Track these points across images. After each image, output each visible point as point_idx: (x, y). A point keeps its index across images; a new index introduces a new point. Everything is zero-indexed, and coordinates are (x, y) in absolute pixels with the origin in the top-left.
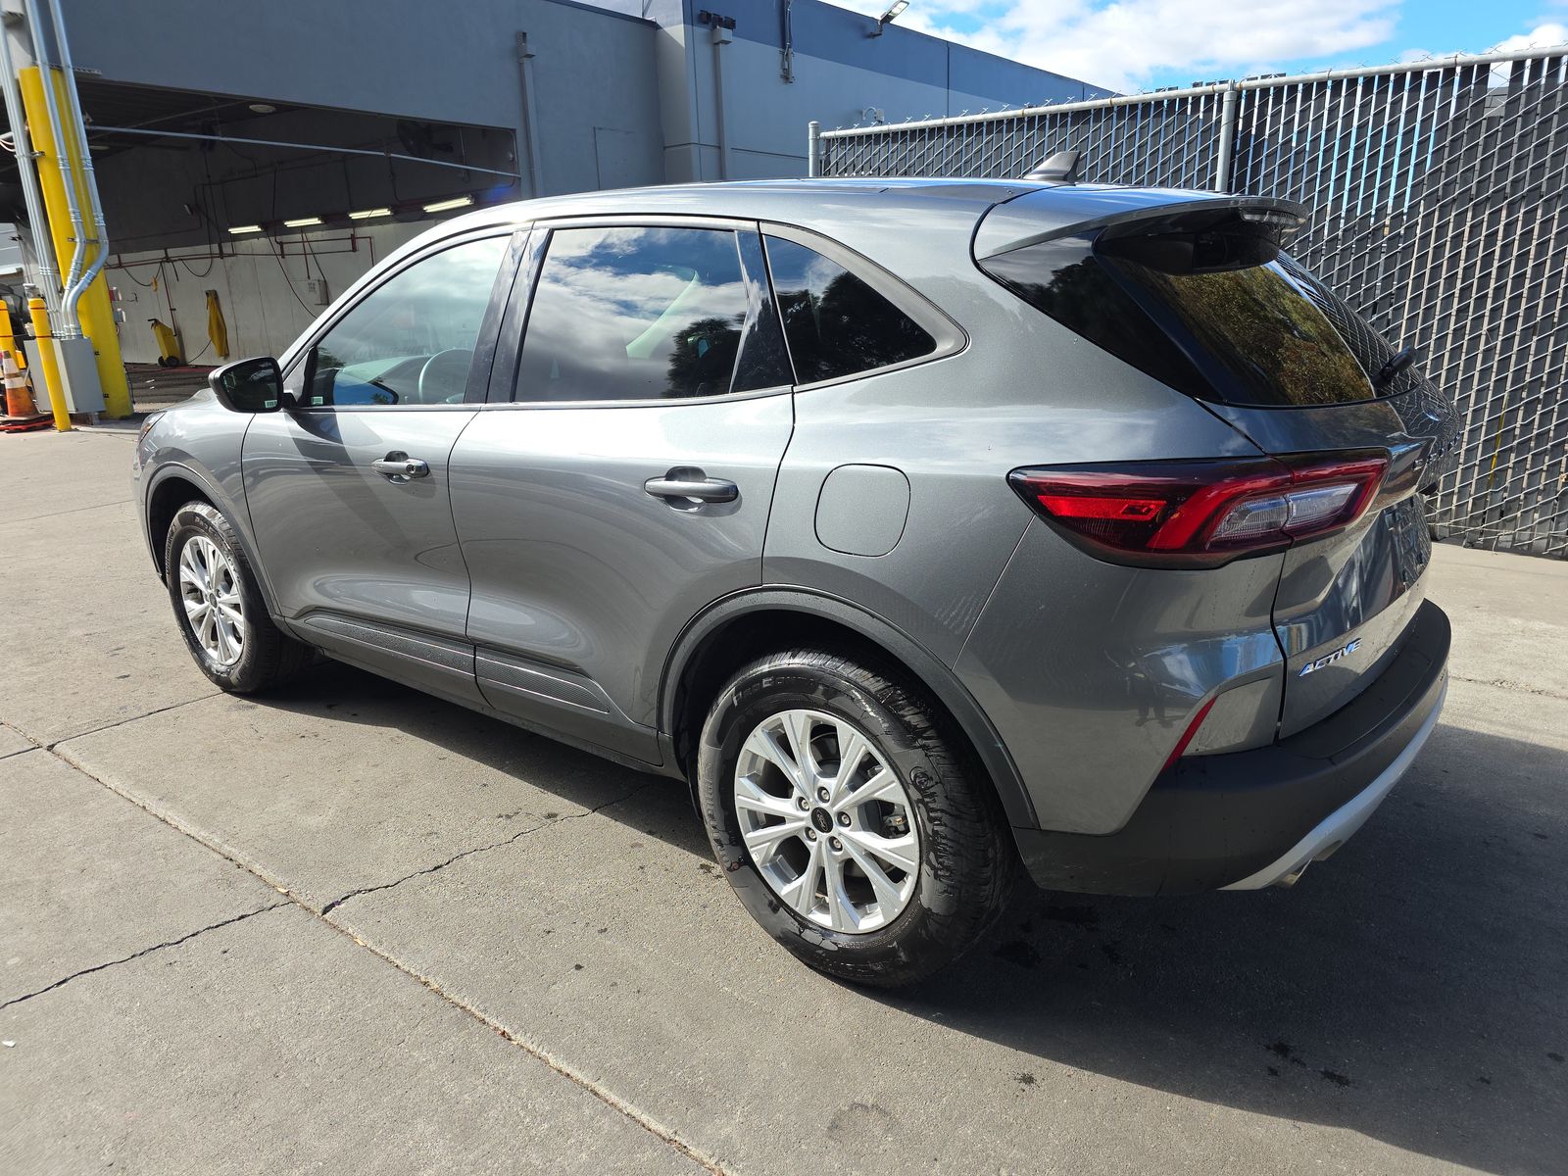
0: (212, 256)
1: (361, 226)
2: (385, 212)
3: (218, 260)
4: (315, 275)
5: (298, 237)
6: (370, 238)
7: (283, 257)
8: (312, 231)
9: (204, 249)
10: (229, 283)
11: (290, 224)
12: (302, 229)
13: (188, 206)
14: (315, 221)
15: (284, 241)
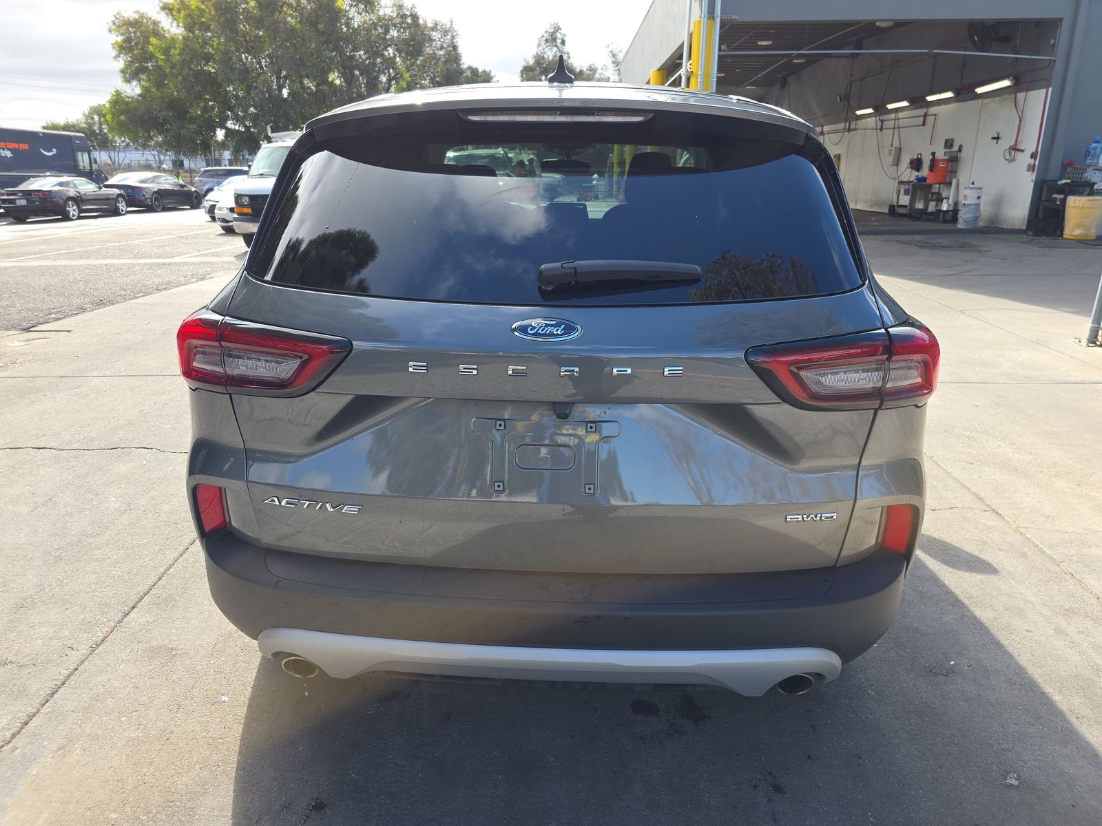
0: (844, 130)
1: (933, 106)
2: (949, 95)
3: (846, 134)
4: (896, 144)
5: (893, 116)
6: (935, 115)
7: (881, 131)
8: (902, 111)
9: (841, 126)
10: (848, 149)
11: (890, 106)
12: (897, 110)
13: (840, 96)
14: (905, 104)
15: (885, 119)
